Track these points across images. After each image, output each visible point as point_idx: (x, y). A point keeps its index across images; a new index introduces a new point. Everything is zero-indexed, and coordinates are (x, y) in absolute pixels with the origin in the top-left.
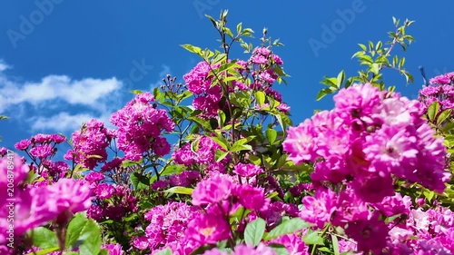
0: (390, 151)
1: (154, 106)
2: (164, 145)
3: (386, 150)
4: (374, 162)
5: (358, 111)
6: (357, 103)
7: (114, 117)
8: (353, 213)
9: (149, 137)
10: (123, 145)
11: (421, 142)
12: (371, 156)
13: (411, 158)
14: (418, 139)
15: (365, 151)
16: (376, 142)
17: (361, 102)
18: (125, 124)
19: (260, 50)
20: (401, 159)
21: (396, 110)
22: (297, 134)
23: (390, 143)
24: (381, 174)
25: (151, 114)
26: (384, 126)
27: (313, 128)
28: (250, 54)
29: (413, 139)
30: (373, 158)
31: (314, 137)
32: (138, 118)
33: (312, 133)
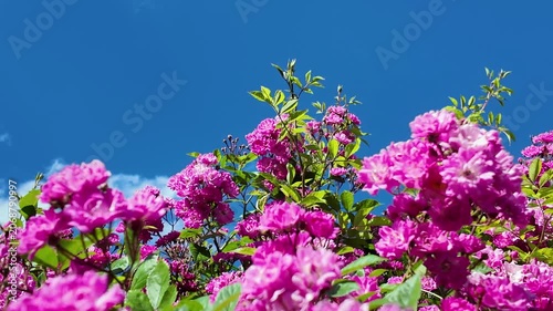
0: (467, 174)
1: (217, 168)
2: (227, 212)
3: (463, 173)
4: (451, 183)
5: (434, 137)
6: (434, 128)
7: (172, 181)
8: (432, 243)
9: (210, 202)
10: (182, 212)
11: (498, 167)
12: (448, 178)
13: (489, 180)
14: (495, 163)
15: (442, 173)
16: (453, 164)
17: (437, 126)
18: (184, 187)
19: (334, 108)
20: (478, 181)
21: (473, 136)
22: (372, 164)
23: (467, 166)
24: (459, 197)
25: (213, 176)
26: (461, 150)
27: (389, 158)
28: (324, 114)
29: (490, 163)
30: (450, 180)
31: (389, 165)
32: (198, 181)
33: (388, 162)
